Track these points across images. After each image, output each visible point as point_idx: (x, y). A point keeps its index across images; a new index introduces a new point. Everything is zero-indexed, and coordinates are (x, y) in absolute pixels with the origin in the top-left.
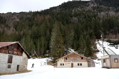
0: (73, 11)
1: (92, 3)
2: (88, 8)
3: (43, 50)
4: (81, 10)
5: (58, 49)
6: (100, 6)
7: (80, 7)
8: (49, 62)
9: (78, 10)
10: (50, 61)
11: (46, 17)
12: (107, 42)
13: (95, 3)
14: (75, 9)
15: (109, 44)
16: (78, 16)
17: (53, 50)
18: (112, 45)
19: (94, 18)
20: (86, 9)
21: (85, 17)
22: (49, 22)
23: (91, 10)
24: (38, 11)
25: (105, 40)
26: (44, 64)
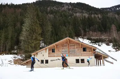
0: (49, 9)
1: (67, 5)
2: (63, 8)
3: (9, 44)
4: (56, 9)
5: (33, 41)
6: (74, 9)
7: (55, 7)
8: (17, 60)
9: (53, 8)
10: (19, 59)
11: (17, 10)
12: (87, 39)
13: (69, 5)
14: (50, 7)
15: (90, 41)
16: (54, 14)
17: (26, 43)
18: (93, 42)
19: (70, 17)
20: (62, 9)
21: (62, 15)
22: (20, 15)
23: (66, 10)
24: (7, 4)
25: (85, 38)
26: (9, 62)
